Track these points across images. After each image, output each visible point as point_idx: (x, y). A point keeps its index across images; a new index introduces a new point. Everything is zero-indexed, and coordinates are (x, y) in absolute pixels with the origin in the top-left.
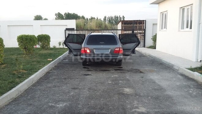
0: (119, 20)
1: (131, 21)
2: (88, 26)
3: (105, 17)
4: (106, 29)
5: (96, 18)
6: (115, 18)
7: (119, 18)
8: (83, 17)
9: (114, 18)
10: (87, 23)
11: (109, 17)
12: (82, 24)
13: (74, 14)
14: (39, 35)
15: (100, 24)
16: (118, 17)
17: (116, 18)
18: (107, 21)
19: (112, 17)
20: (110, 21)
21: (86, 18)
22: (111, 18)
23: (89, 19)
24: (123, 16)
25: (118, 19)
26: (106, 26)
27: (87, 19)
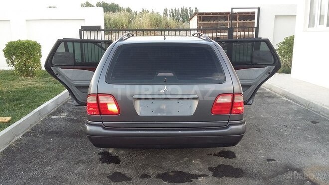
0: (189, 15)
1: (216, 14)
2: (136, 25)
3: (166, 10)
4: (168, 29)
5: (150, 12)
6: (182, 11)
7: (189, 12)
8: (128, 10)
9: (180, 12)
10: (134, 19)
11: (172, 10)
12: (125, 21)
13: (113, 4)
14: (12, 43)
15: (157, 21)
16: (187, 10)
17: (185, 11)
18: (169, 16)
19: (177, 9)
20: (173, 16)
21: (133, 12)
22: (176, 11)
23: (138, 13)
24: (196, 9)
25: (187, 13)
26: (167, 24)
27: (136, 13)
